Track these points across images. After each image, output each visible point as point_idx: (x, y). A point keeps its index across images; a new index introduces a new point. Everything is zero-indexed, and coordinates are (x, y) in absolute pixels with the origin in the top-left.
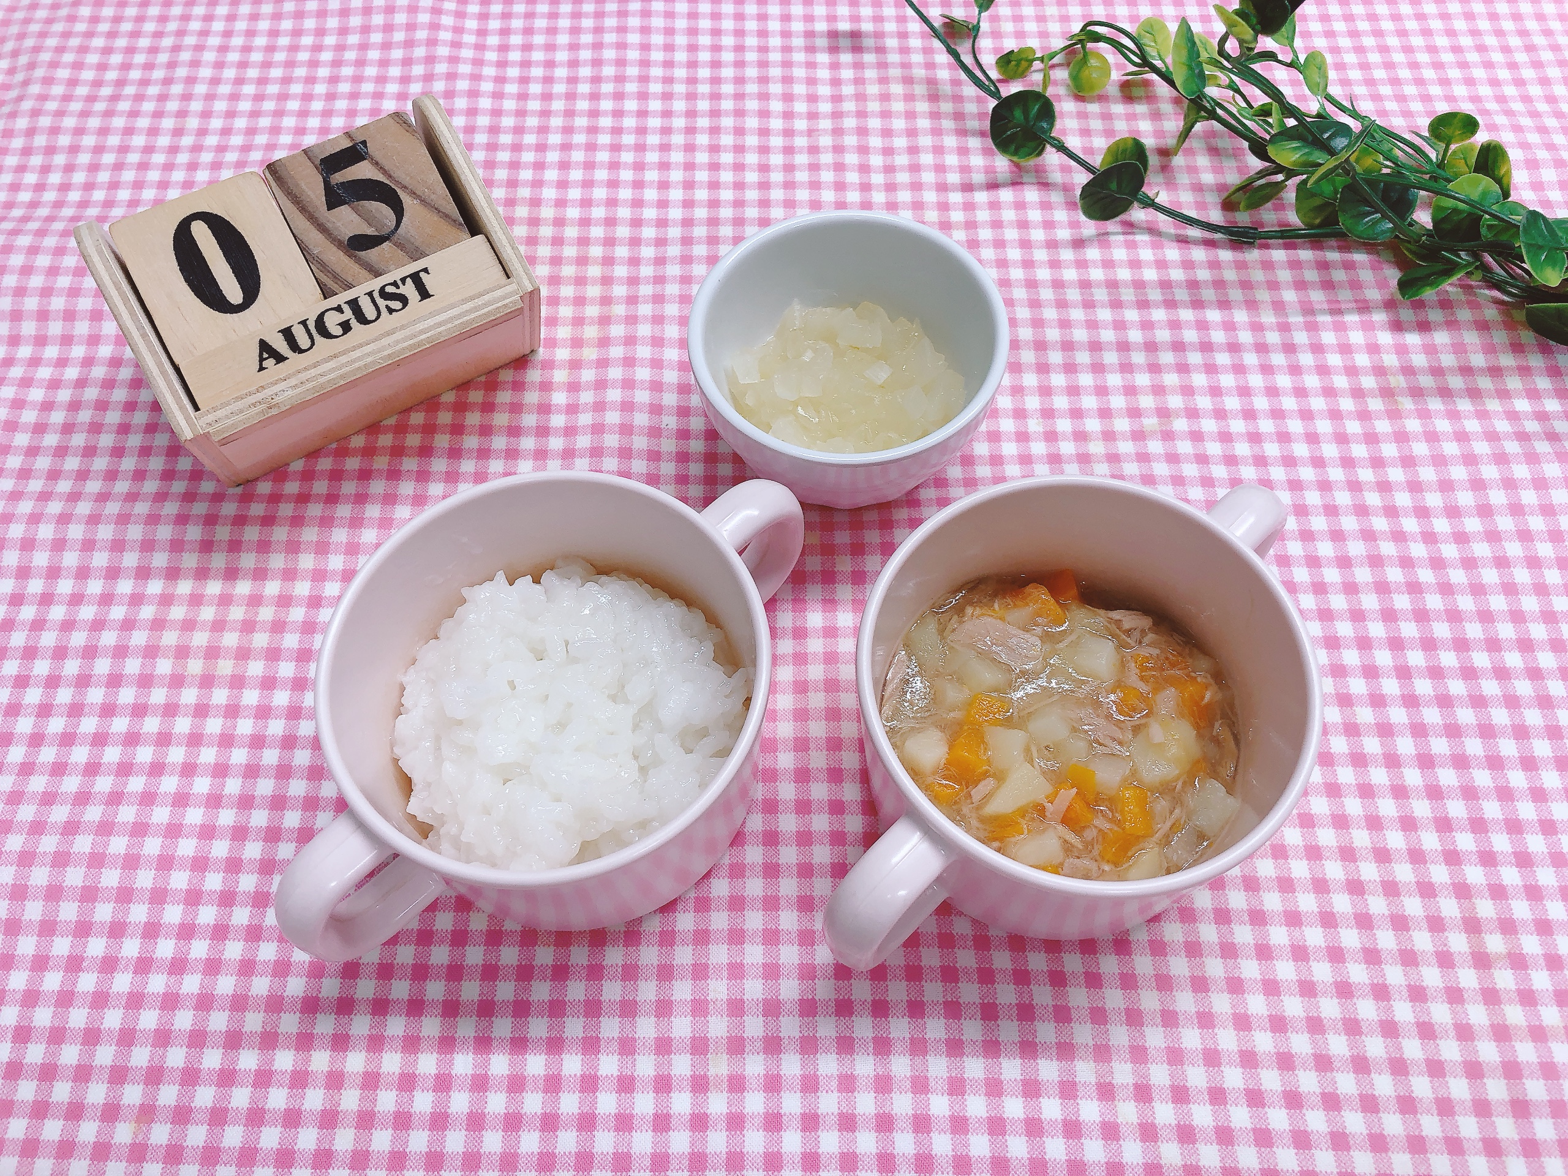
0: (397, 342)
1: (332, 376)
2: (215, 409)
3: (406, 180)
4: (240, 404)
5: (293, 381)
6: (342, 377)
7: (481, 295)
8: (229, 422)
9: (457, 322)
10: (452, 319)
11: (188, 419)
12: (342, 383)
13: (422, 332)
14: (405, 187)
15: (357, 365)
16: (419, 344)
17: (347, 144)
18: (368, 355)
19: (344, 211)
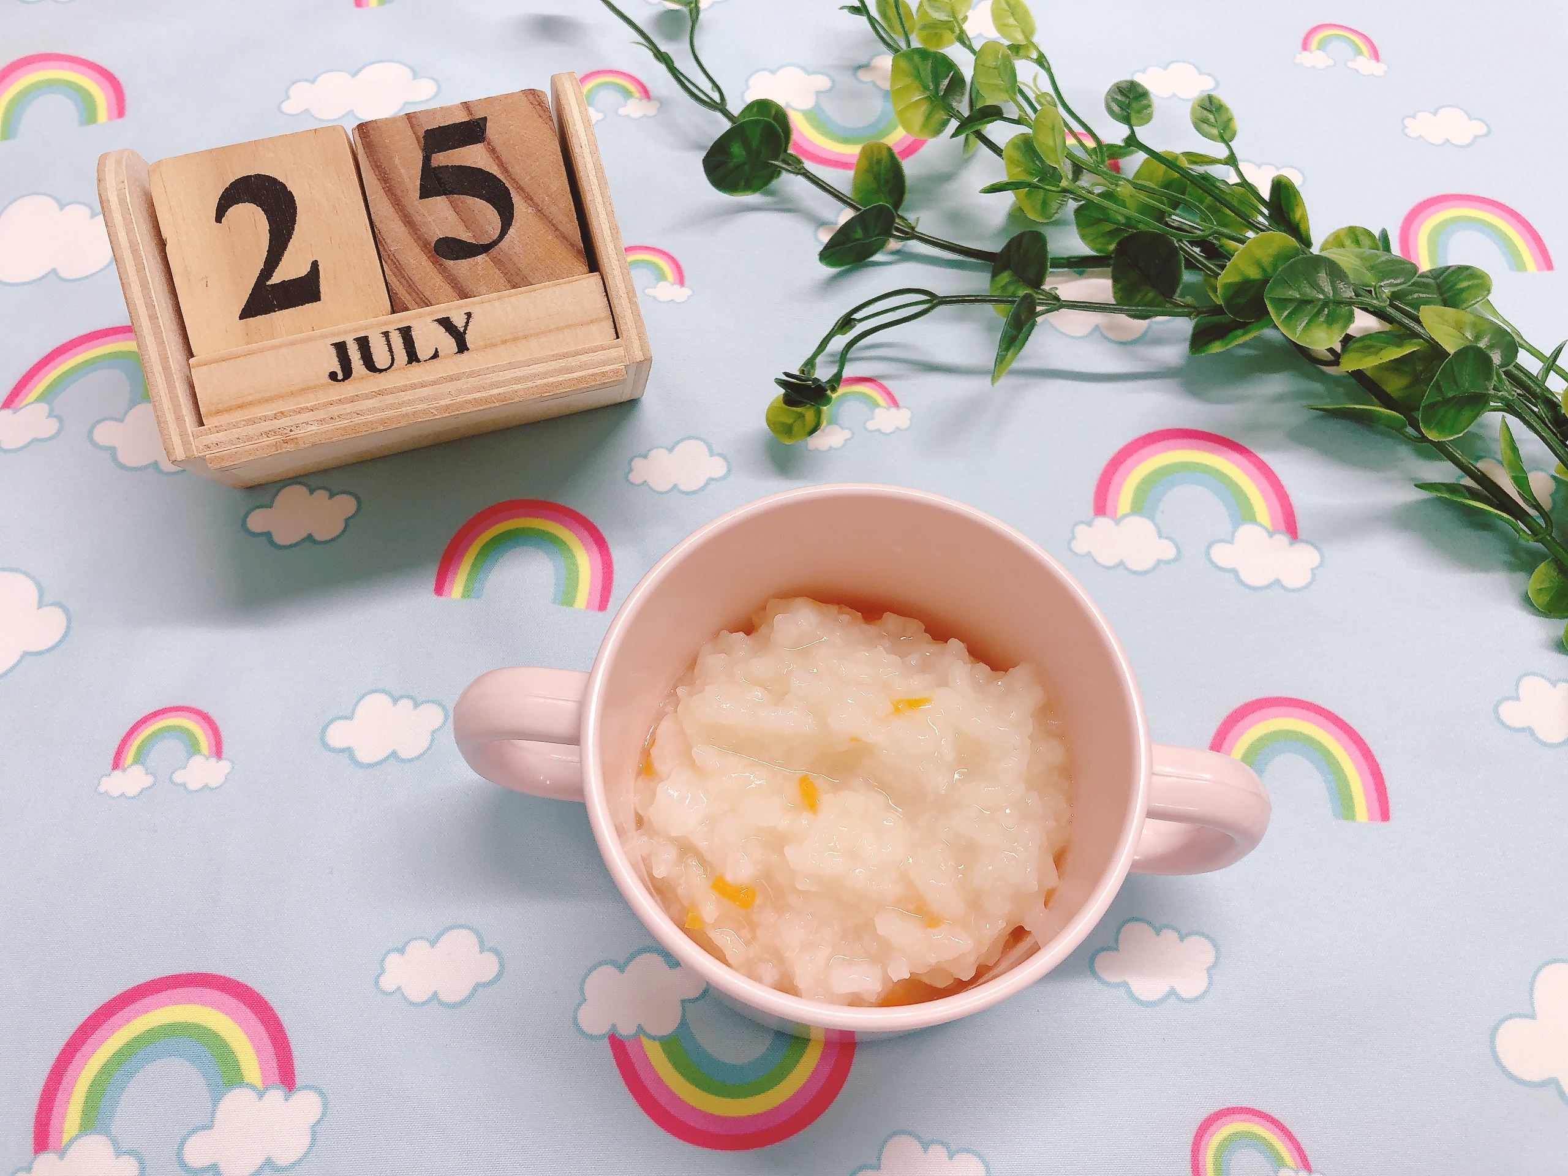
0: (461, 391)
1: (370, 417)
2: (218, 429)
3: (525, 180)
4: (250, 430)
5: (322, 414)
6: (383, 421)
7: (577, 353)
8: (233, 449)
9: (539, 382)
10: (534, 377)
11: (183, 434)
12: (381, 428)
13: (493, 385)
14: (522, 189)
15: (404, 410)
16: (487, 400)
17: (462, 117)
18: (420, 400)
19: (440, 204)
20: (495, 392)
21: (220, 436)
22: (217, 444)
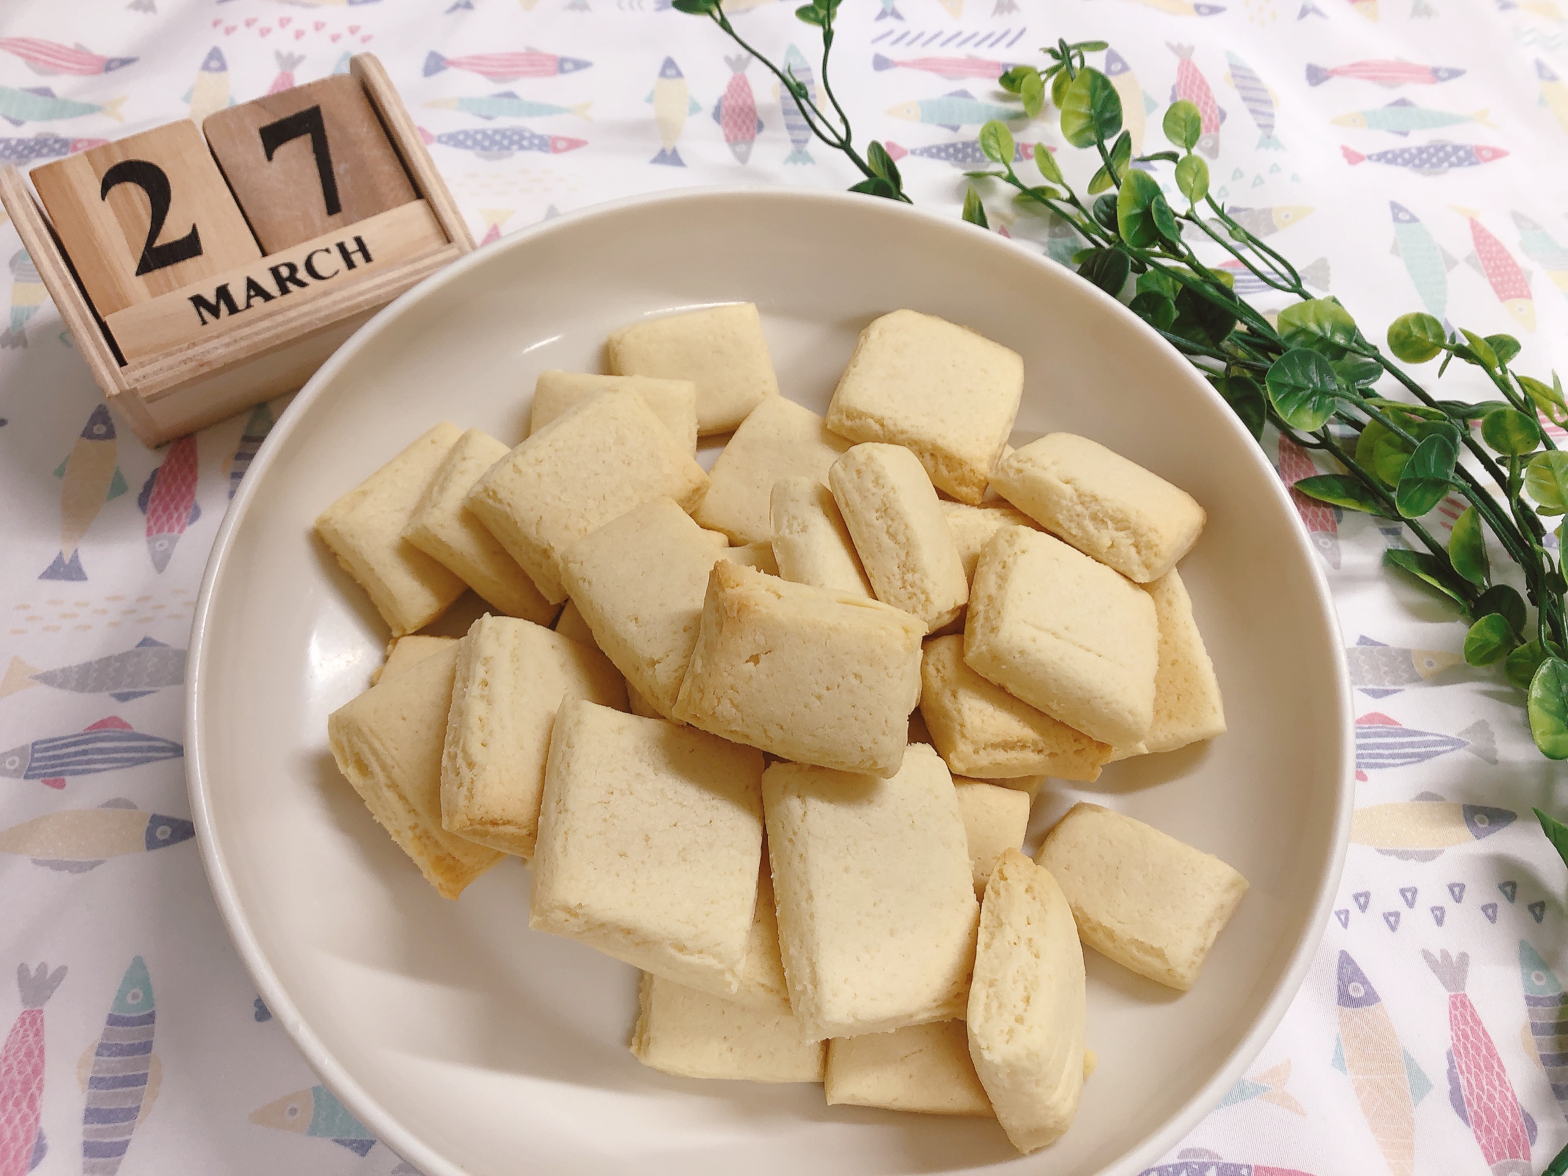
20: (361, 298)
21: (148, 369)
22: (144, 377)
